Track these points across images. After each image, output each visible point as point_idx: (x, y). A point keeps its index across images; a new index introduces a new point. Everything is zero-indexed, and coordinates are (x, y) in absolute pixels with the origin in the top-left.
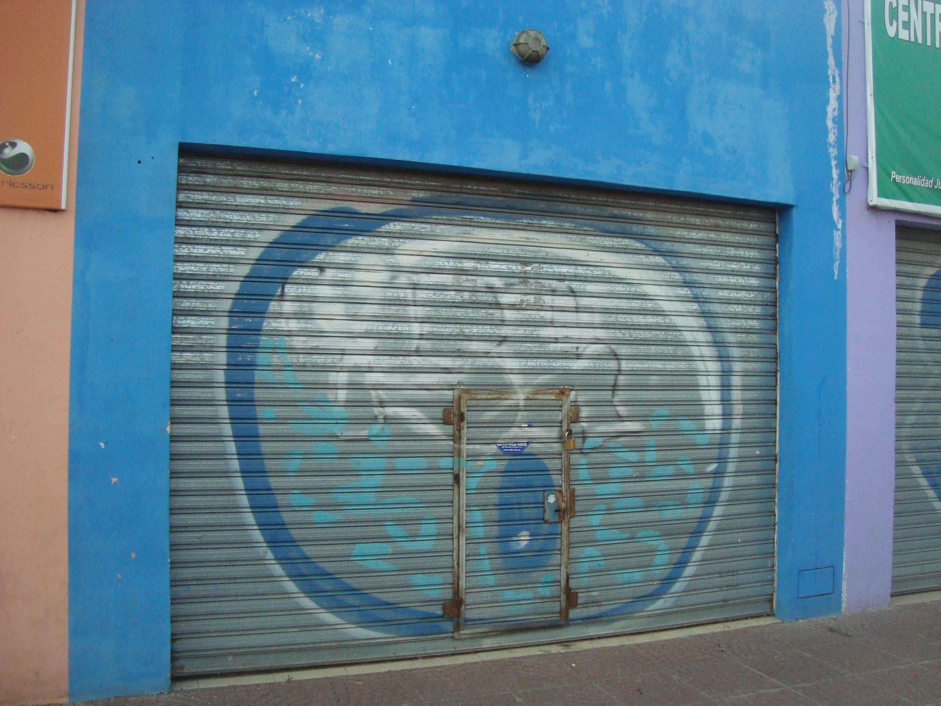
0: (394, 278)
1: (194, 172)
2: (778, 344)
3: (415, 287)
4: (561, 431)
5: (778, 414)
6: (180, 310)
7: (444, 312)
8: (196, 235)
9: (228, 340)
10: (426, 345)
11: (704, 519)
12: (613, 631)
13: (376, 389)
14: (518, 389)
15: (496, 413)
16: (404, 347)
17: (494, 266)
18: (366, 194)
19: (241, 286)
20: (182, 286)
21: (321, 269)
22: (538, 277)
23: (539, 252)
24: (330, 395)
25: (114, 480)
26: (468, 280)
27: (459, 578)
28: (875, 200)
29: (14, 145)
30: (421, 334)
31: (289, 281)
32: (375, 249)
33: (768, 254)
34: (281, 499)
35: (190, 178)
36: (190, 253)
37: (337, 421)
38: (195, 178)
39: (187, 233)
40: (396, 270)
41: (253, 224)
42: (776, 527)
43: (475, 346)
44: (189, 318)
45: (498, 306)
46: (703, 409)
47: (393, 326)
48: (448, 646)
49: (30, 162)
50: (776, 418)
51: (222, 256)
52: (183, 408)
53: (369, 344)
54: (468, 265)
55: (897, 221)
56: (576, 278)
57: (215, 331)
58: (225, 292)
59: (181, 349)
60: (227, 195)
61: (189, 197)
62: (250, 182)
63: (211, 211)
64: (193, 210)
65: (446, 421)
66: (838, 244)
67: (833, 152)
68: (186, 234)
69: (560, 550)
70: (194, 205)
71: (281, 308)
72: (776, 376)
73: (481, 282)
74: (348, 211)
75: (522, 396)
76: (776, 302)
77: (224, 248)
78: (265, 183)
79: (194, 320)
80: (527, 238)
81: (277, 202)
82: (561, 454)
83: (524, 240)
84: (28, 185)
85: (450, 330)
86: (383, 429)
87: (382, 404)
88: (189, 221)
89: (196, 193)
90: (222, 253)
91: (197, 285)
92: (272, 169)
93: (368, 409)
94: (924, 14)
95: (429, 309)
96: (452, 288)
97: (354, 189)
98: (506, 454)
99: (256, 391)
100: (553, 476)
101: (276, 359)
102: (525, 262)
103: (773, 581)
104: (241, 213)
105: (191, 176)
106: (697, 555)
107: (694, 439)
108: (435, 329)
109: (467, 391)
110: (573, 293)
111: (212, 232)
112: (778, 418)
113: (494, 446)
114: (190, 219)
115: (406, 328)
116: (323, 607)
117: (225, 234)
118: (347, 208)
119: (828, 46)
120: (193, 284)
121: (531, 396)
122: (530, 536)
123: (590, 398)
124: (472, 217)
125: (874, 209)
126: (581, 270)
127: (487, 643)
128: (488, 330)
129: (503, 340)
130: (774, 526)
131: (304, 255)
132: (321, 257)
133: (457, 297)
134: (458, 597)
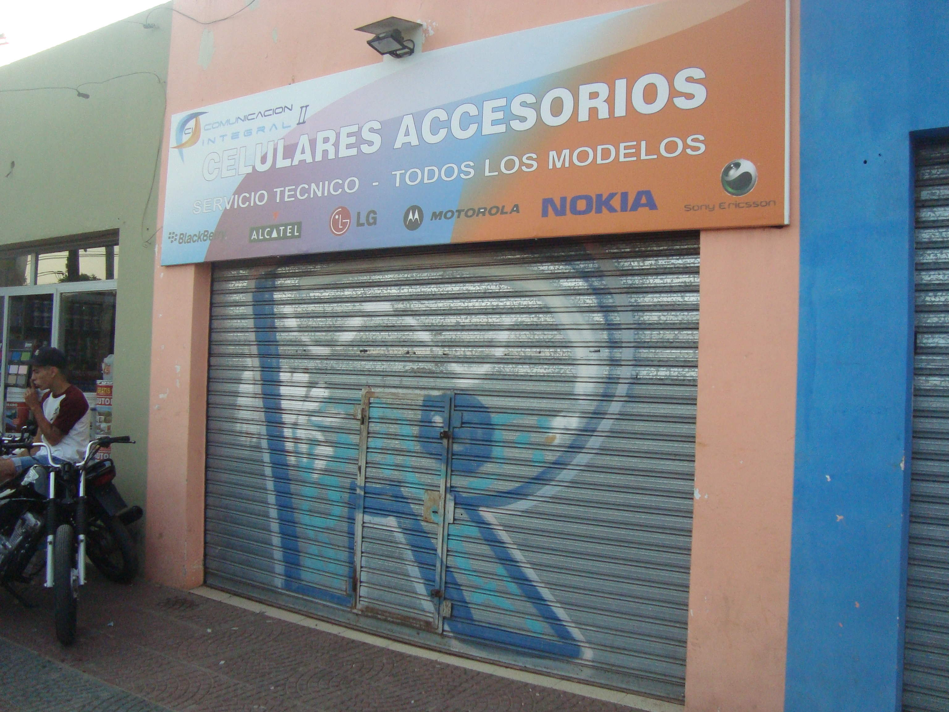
1: (937, 164)
6: (925, 327)
8: (943, 238)
20: (928, 299)
25: (840, 518)
29: (738, 165)
35: (934, 172)
36: (937, 259)
38: (941, 170)
39: (933, 236)
44: (937, 336)
49: (753, 179)
52: (928, 442)
59: (928, 372)
61: (933, 194)
64: (939, 209)
68: (931, 238)
70: (940, 203)
79: (943, 338)
84: (751, 203)
88: (934, 221)
89: (942, 187)
91: (946, 297)
105: (934, 169)
114: (936, 219)
120: (941, 296)
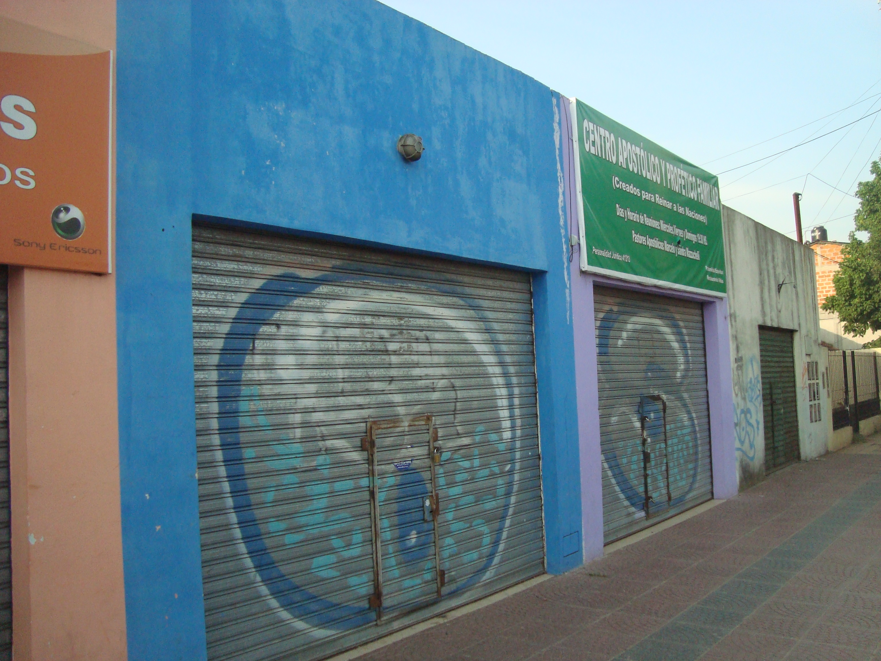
0: (324, 332)
2: (536, 373)
3: (337, 339)
4: (429, 449)
5: (539, 425)
7: (357, 359)
9: (219, 391)
10: (348, 386)
11: (506, 506)
12: (464, 601)
13: (319, 426)
14: (404, 418)
15: (392, 439)
16: (334, 390)
17: (383, 321)
18: (304, 262)
19: (224, 343)
21: (278, 326)
22: (409, 328)
23: (408, 308)
24: (290, 433)
25: (158, 528)
26: (368, 333)
27: (378, 574)
28: (586, 267)
29: (67, 210)
30: (343, 378)
31: (257, 337)
32: (311, 308)
33: (526, 307)
34: (263, 528)
37: (296, 455)
40: (325, 325)
41: (230, 287)
42: (543, 507)
43: (376, 386)
45: (386, 352)
46: (501, 425)
47: (326, 372)
48: (373, 632)
49: (82, 227)
50: (537, 427)
51: (210, 316)
53: (312, 388)
54: (368, 320)
55: (594, 282)
56: (430, 329)
57: (208, 384)
58: (213, 348)
59: (201, 400)
60: (210, 260)
62: (226, 250)
63: (200, 275)
65: (363, 448)
66: (568, 299)
67: (563, 231)
69: (434, 542)
71: (253, 360)
72: (536, 396)
73: (377, 333)
74: (293, 276)
75: (406, 424)
76: (533, 342)
77: (210, 308)
78: (236, 251)
80: (401, 298)
81: (245, 267)
82: (430, 467)
83: (399, 299)
84: (80, 249)
85: (361, 374)
86: (325, 459)
87: (323, 438)
90: (209, 313)
92: (239, 239)
93: (315, 443)
94: (601, 136)
95: (347, 357)
96: (360, 339)
97: (295, 258)
98: (401, 470)
99: (241, 434)
100: (427, 485)
101: (253, 406)
102: (401, 318)
103: (543, 547)
104: (221, 277)
106: (505, 535)
107: (497, 447)
108: (352, 374)
109: (374, 422)
110: (427, 340)
111: (201, 294)
112: (539, 427)
113: (392, 465)
115: (334, 374)
116: (295, 617)
117: (211, 296)
118: (292, 274)
119: (557, 155)
121: (412, 423)
122: (417, 534)
123: (443, 421)
124: (369, 281)
125: (584, 273)
126: (431, 322)
127: (396, 625)
128: (382, 372)
129: (391, 380)
130: (541, 507)
131: (266, 314)
132: (277, 315)
133: (363, 346)
134: (379, 591)
